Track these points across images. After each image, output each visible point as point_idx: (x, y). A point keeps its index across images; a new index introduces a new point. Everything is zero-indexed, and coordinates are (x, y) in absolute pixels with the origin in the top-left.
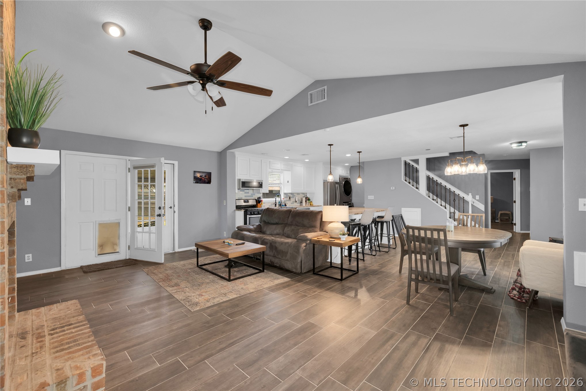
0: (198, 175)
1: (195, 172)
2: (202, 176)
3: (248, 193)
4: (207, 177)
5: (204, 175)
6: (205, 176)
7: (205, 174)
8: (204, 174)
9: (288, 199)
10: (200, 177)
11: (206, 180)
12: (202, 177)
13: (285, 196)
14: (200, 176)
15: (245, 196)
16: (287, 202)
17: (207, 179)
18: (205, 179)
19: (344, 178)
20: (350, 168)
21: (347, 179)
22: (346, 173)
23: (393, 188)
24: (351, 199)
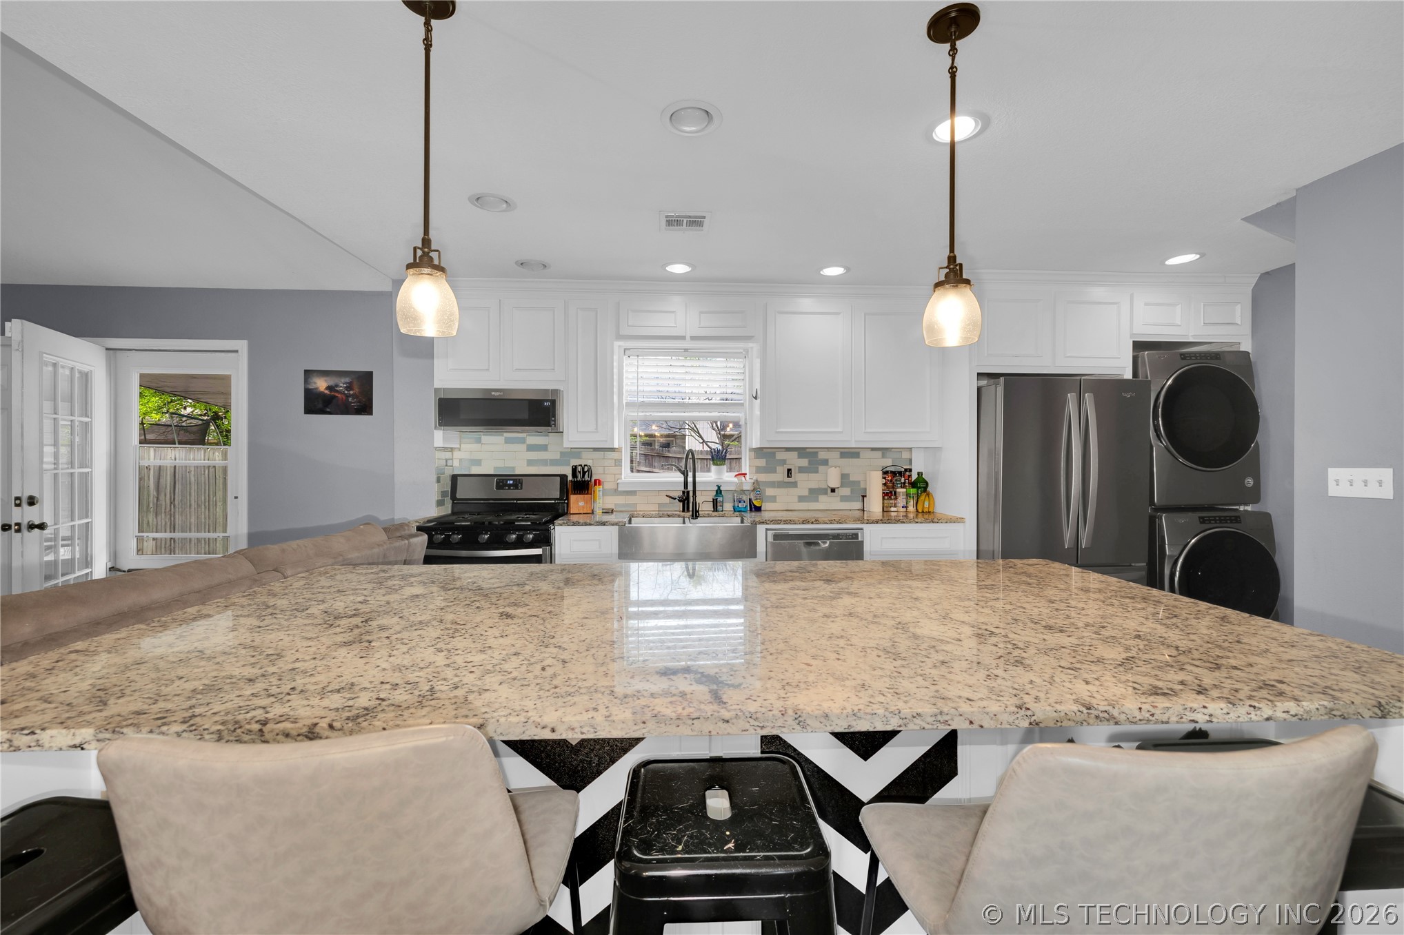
0: (321, 384)
1: (308, 374)
2: (337, 386)
3: (544, 448)
4: (356, 390)
5: (342, 383)
6: (349, 387)
7: (347, 380)
8: (343, 380)
9: (780, 475)
10: (327, 392)
11: (350, 399)
12: (337, 391)
13: (762, 462)
14: (329, 388)
15: (530, 463)
16: (770, 492)
17: (353, 396)
18: (348, 396)
19: (1184, 356)
20: (1252, 290)
21: (1211, 359)
22: (1202, 324)
24: (1250, 486)
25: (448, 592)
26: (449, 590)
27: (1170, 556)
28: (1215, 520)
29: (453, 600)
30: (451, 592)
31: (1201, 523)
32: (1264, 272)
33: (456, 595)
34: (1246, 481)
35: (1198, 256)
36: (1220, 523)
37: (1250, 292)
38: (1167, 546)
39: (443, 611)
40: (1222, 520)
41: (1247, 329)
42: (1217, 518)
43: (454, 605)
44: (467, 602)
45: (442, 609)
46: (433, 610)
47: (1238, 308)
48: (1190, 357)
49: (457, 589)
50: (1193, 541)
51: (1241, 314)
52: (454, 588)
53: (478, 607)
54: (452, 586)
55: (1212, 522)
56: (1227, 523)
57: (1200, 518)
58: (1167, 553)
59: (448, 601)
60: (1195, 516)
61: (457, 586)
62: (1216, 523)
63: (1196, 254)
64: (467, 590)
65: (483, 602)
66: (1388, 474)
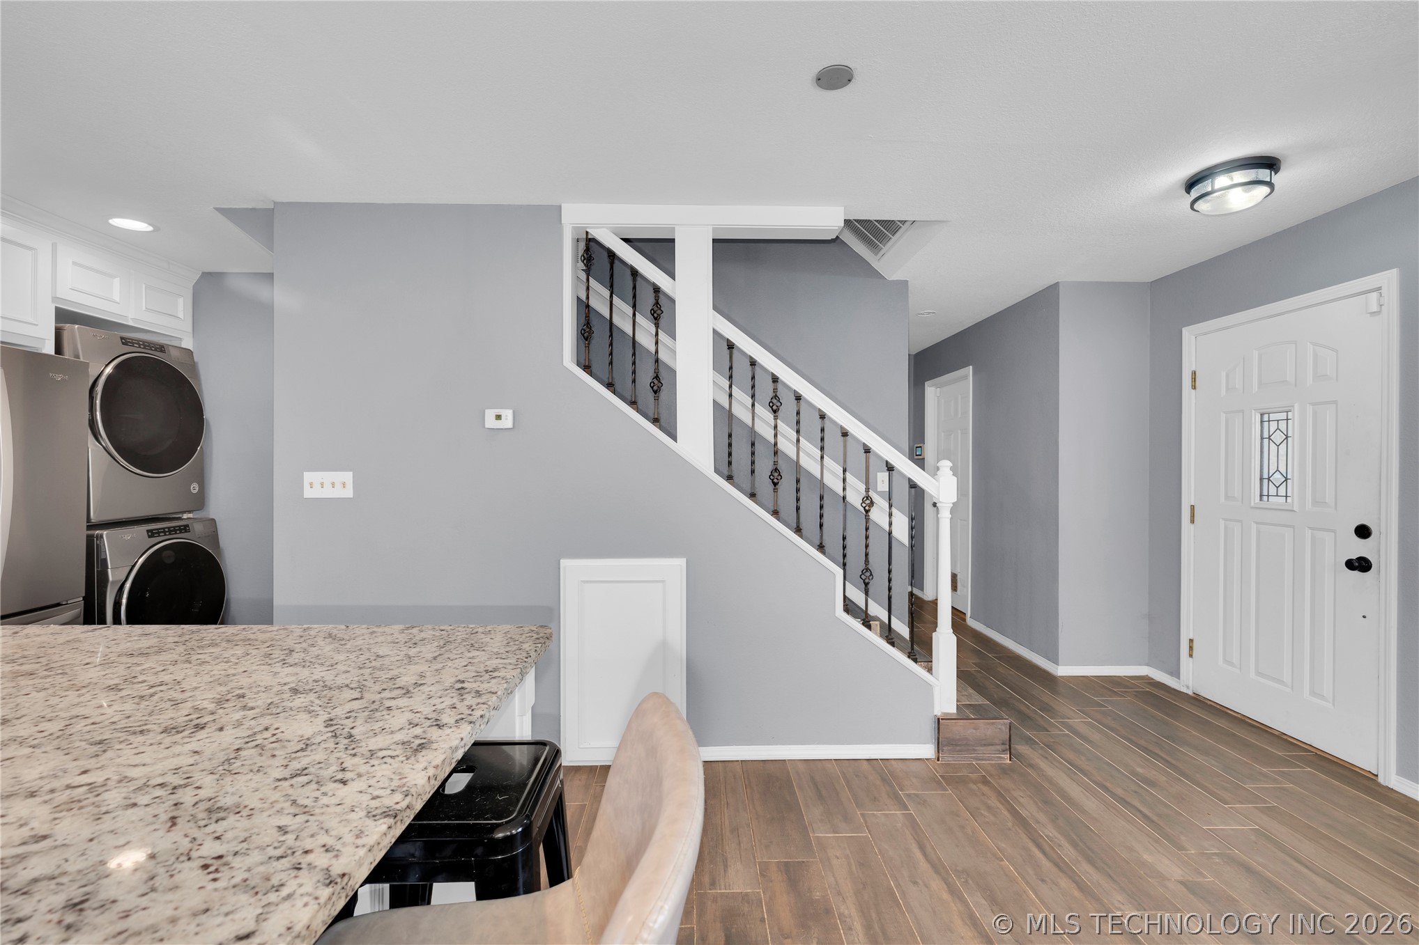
19: (125, 341)
20: (193, 286)
21: (156, 350)
22: (144, 309)
23: (498, 417)
24: (195, 492)
27: (113, 582)
28: (164, 532)
31: (149, 537)
32: (206, 271)
34: (192, 487)
35: (151, 229)
36: (170, 534)
37: (192, 288)
38: (109, 571)
40: (172, 531)
41: (188, 326)
42: (167, 530)
47: (181, 301)
48: (133, 343)
50: (141, 560)
51: (182, 307)
55: (161, 534)
56: (176, 533)
57: (148, 531)
58: (111, 578)
60: (143, 529)
62: (165, 535)
63: (150, 224)
66: (348, 477)
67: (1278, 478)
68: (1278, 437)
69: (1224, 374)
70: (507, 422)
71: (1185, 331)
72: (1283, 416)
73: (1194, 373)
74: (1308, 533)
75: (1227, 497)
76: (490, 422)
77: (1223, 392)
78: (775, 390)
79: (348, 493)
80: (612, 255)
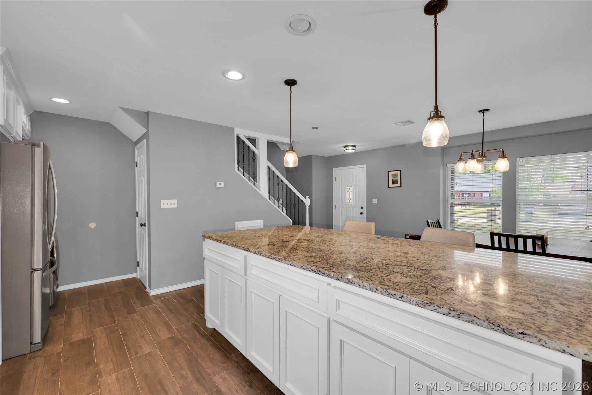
23: (220, 184)
25: (426, 268)
26: (425, 269)
29: (424, 263)
30: (424, 268)
33: (422, 265)
35: (68, 102)
39: (428, 259)
43: (424, 261)
44: (418, 261)
45: (429, 260)
46: (433, 260)
49: (420, 269)
52: (422, 270)
53: (414, 258)
54: (423, 272)
59: (426, 263)
61: (420, 271)
64: (415, 267)
65: (411, 259)
66: (176, 201)
67: (349, 199)
68: (349, 191)
69: (341, 179)
70: (222, 186)
71: (334, 169)
72: (350, 187)
73: (335, 178)
74: (354, 209)
75: (341, 203)
76: (218, 185)
77: (341, 182)
78: (278, 179)
79: (176, 206)
80: (243, 142)
